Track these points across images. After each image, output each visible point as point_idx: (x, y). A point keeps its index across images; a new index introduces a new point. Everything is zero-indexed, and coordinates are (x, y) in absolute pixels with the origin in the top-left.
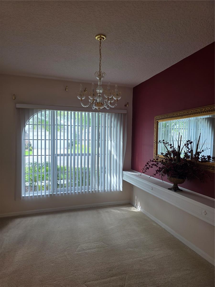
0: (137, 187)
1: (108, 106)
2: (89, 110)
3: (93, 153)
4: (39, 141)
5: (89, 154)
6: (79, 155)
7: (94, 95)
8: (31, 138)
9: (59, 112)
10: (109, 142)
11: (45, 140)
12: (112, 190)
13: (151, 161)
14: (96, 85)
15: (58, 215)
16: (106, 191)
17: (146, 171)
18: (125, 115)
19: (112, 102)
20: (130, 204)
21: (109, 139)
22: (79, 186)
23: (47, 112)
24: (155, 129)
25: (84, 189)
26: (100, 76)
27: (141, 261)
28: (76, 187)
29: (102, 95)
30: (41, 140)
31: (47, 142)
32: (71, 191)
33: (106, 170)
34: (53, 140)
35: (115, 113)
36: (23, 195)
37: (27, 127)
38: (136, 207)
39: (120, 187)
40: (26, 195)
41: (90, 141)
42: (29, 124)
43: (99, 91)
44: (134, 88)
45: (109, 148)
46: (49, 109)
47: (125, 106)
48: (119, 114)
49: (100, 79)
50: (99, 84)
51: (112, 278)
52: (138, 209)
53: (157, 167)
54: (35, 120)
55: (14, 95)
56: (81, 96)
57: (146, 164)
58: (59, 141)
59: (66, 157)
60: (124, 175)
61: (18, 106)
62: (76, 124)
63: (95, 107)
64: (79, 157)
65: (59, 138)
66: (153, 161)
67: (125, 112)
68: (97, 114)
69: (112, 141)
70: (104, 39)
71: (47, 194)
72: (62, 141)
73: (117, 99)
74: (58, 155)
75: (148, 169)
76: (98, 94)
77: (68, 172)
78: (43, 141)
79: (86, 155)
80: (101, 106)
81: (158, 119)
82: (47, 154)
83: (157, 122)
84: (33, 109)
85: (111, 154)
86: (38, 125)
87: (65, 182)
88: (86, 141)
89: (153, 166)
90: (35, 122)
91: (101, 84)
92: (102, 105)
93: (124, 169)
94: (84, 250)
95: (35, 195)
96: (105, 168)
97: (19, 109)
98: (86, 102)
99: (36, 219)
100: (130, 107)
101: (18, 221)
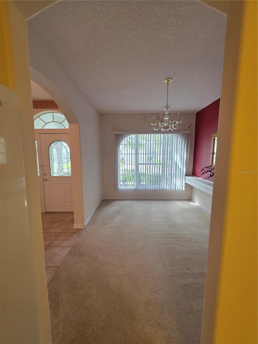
0: (196, 188)
1: (172, 129)
2: (159, 132)
3: (163, 163)
4: (128, 155)
5: (160, 164)
6: (153, 164)
7: (162, 122)
8: (123, 153)
9: (140, 135)
10: (176, 155)
11: (132, 154)
12: (177, 189)
13: (205, 168)
14: (164, 114)
15: (140, 202)
16: (172, 189)
17: (202, 175)
18: (188, 134)
19: (175, 125)
20: (190, 200)
21: (175, 153)
22: (153, 184)
23: (133, 136)
24: (212, 144)
25: (157, 187)
26: (167, 107)
27: (193, 234)
28: (151, 186)
29: (167, 121)
30: (129, 154)
31: (133, 155)
32: (148, 187)
33: (173, 175)
34: (137, 154)
35: (181, 134)
36: (119, 188)
37: (121, 146)
38: (194, 202)
39: (182, 187)
40: (121, 188)
41: (161, 155)
42: (122, 144)
43: (166, 119)
44: (197, 113)
45: (175, 160)
46: (134, 134)
47: (189, 127)
48: (183, 134)
49: (167, 110)
50: (166, 114)
51: (171, 239)
52: (196, 203)
53: (211, 172)
54: (126, 141)
55: (114, 126)
56: (154, 123)
57: (202, 170)
58: (140, 155)
59: (144, 165)
60: (186, 179)
61: (116, 133)
62: (152, 143)
63: (162, 130)
64: (154, 165)
65: (140, 153)
66: (207, 168)
67: (189, 132)
68: (166, 135)
69: (178, 154)
70: (170, 81)
71: (133, 188)
72: (142, 155)
73: (179, 123)
74: (139, 164)
75: (204, 174)
76: (165, 120)
77: (146, 175)
78: (131, 155)
79: (158, 164)
80: (167, 129)
81: (215, 136)
82: (133, 153)
83: (214, 138)
84: (124, 135)
85: (177, 164)
86: (127, 144)
87: (144, 183)
88: (159, 155)
89: (208, 172)
90: (126, 143)
91: (168, 114)
92: (168, 127)
93: (187, 175)
94: (154, 222)
95: (126, 188)
96: (172, 174)
97: (116, 135)
98: (157, 126)
99: (126, 202)
100: (193, 128)
101: (116, 202)
